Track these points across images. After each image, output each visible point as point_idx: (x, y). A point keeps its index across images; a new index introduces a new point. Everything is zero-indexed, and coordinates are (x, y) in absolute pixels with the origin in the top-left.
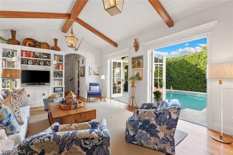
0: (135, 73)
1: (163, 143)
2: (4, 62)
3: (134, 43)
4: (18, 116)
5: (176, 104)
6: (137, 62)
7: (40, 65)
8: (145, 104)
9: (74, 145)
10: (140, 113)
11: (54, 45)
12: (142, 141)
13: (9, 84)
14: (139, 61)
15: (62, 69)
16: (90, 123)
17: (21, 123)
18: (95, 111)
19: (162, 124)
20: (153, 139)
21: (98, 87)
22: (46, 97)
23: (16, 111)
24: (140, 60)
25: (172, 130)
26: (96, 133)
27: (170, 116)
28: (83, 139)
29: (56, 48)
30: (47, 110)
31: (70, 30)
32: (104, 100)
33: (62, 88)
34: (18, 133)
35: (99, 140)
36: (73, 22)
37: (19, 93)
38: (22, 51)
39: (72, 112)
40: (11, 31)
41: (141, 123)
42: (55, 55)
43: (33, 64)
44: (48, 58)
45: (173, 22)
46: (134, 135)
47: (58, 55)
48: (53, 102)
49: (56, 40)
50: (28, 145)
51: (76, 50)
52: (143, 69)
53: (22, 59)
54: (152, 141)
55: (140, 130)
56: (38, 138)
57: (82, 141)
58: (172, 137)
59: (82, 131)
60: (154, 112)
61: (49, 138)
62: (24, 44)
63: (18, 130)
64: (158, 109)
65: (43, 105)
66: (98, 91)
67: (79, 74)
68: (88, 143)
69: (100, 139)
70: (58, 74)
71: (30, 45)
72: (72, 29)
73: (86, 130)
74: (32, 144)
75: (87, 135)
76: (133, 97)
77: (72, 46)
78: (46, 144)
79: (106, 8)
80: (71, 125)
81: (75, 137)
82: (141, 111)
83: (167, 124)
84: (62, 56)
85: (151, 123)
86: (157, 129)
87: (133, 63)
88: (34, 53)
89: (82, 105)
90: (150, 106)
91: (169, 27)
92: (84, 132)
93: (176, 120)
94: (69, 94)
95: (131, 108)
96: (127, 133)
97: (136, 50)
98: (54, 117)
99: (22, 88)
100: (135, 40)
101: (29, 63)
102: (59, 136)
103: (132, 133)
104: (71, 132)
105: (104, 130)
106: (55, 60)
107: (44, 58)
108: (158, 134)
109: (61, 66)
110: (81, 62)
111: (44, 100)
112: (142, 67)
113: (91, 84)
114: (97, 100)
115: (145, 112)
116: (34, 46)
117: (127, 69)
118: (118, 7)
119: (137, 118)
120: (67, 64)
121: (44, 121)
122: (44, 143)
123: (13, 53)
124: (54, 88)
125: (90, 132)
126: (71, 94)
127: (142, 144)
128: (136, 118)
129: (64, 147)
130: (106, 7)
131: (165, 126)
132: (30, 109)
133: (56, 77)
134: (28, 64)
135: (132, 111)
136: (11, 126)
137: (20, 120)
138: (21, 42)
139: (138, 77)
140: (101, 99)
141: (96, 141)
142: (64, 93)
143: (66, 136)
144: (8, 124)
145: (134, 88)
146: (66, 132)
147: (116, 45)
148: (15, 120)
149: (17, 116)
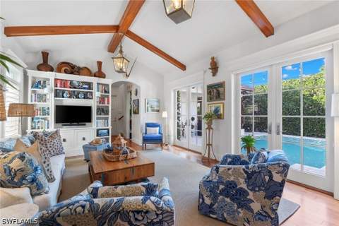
0: (213, 109)
1: (259, 219)
2: (33, 95)
3: (211, 64)
4: (48, 170)
5: (280, 158)
6: (216, 92)
7: (78, 98)
8: (229, 156)
9: (119, 220)
10: (221, 170)
11: (97, 70)
12: (225, 215)
13: (39, 125)
14: (218, 90)
15: (108, 103)
16: (143, 186)
17: (51, 180)
18: (153, 164)
19: (257, 189)
20: (242, 213)
21: (158, 128)
22: (86, 142)
23: (45, 162)
24: (220, 89)
25: (275, 200)
26: (153, 202)
27: (271, 177)
28: (133, 212)
29: (100, 74)
30: (88, 161)
31: (119, 49)
32: (166, 148)
33: (108, 130)
34: (46, 193)
35: (157, 215)
36: (122, 37)
37: (51, 137)
38: (56, 80)
39: (121, 166)
40: (42, 53)
41: (223, 187)
42: (98, 84)
43: (70, 97)
44: (89, 88)
45: (273, 29)
46: (212, 205)
47: (102, 84)
48: (96, 149)
49: (100, 64)
50: (53, 217)
51: (127, 76)
52: (224, 102)
53: (56, 90)
54: (241, 215)
55: (221, 197)
56: (68, 206)
57: (131, 214)
58: (274, 211)
59: (132, 198)
60: (244, 170)
61: (83, 207)
62: (59, 70)
63: (47, 189)
64: (250, 166)
65: (82, 153)
66: (158, 135)
67: (131, 110)
68: (140, 218)
69: (158, 213)
70: (102, 111)
71: (66, 72)
72: (121, 47)
73: (138, 197)
74: (59, 216)
75: (139, 206)
76: (209, 145)
77: (121, 71)
78: (79, 217)
79: (168, 13)
80: (116, 188)
81: (121, 209)
82: (222, 168)
83: (266, 190)
84: (108, 85)
85: (238, 187)
86: (248, 197)
87: (209, 93)
88: (71, 82)
89: (134, 155)
90: (236, 160)
91: (267, 36)
92: (134, 201)
93: (282, 185)
94: (117, 139)
95: (206, 161)
96: (201, 200)
97: (214, 74)
98: (95, 172)
99: (55, 130)
100: (213, 59)
101: (65, 95)
102: (98, 205)
103: (208, 201)
104: (115, 199)
105: (164, 198)
106: (98, 91)
107: (85, 88)
108: (251, 205)
109: (106, 99)
110: (133, 93)
111: (85, 147)
112: (224, 99)
113: (148, 125)
114: (157, 147)
115: (229, 169)
116: (72, 73)
117: (201, 102)
118: (185, 9)
119: (217, 178)
120: (115, 96)
121: (83, 177)
122: (76, 215)
123: (44, 82)
124: (98, 130)
125: (144, 201)
126: (120, 139)
127: (225, 219)
128: (215, 178)
129: (105, 222)
130: (167, 11)
131: (262, 193)
132: (66, 158)
133: (100, 114)
134: (63, 97)
135: (209, 166)
136: (37, 184)
137: (51, 175)
138: (55, 67)
139: (217, 115)
140: (162, 146)
141: (152, 217)
142: (110, 137)
143: (107, 206)
144: (33, 181)
145: (211, 130)
146: (108, 199)
147: (183, 67)
148: (43, 175)
149: (46, 169)
